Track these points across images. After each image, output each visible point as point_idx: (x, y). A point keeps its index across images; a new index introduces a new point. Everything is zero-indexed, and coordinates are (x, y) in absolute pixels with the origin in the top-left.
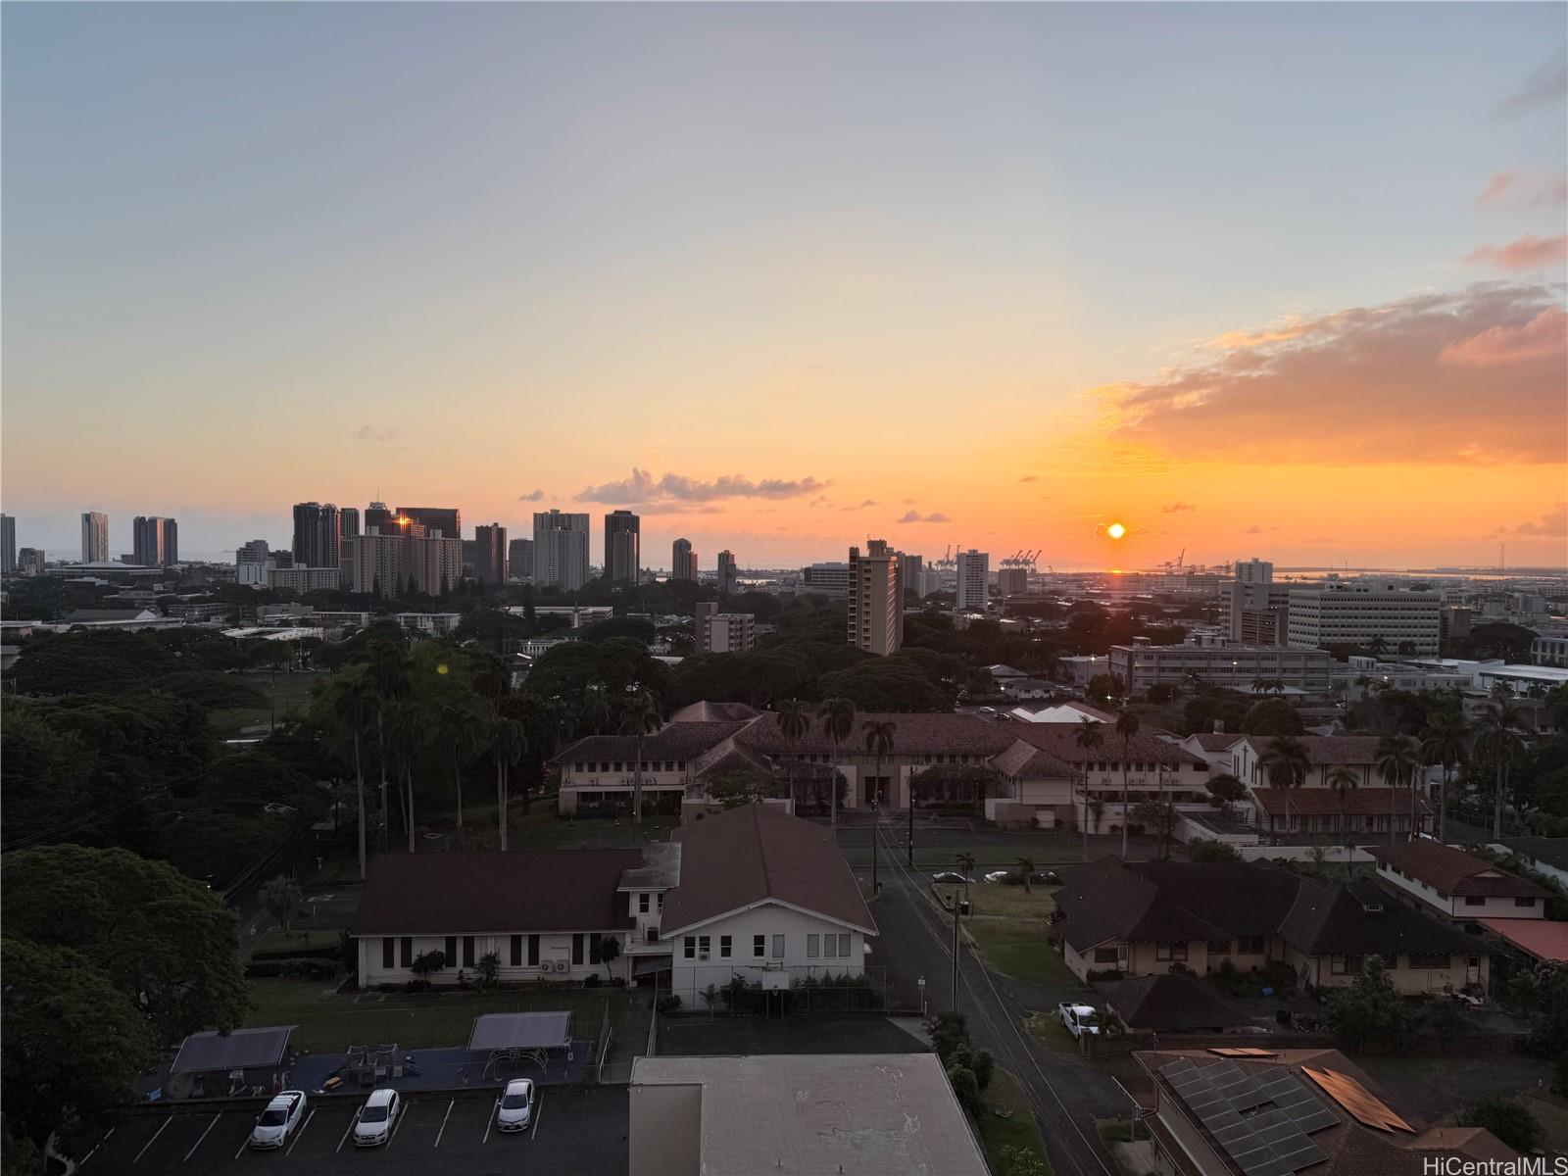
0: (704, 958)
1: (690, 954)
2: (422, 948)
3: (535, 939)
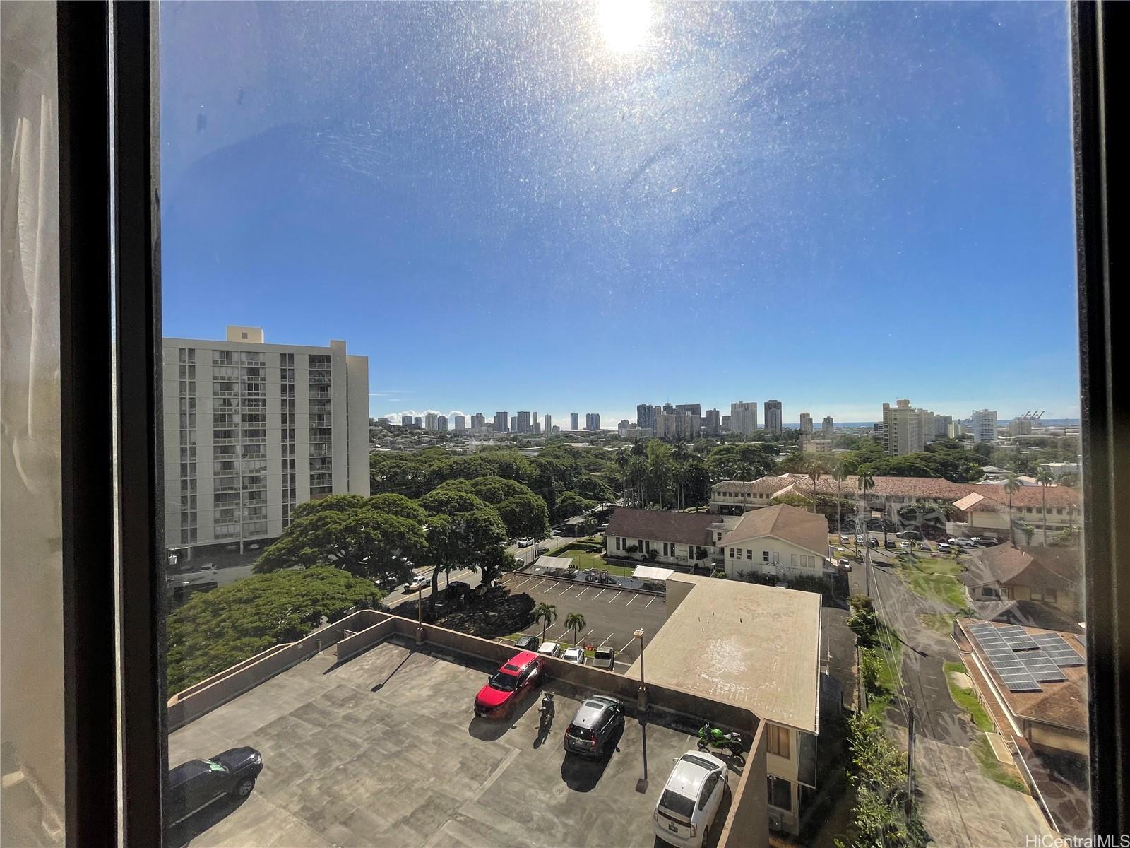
0: (739, 558)
1: (732, 555)
2: (631, 542)
3: (673, 546)
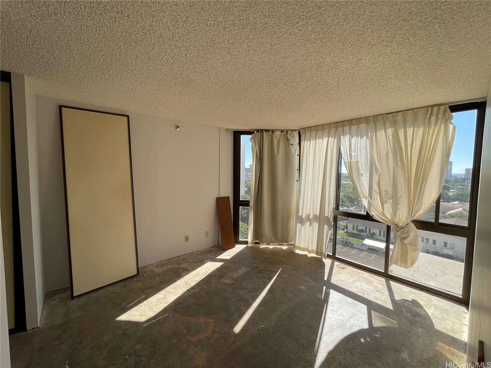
2: (361, 227)
3: (384, 232)
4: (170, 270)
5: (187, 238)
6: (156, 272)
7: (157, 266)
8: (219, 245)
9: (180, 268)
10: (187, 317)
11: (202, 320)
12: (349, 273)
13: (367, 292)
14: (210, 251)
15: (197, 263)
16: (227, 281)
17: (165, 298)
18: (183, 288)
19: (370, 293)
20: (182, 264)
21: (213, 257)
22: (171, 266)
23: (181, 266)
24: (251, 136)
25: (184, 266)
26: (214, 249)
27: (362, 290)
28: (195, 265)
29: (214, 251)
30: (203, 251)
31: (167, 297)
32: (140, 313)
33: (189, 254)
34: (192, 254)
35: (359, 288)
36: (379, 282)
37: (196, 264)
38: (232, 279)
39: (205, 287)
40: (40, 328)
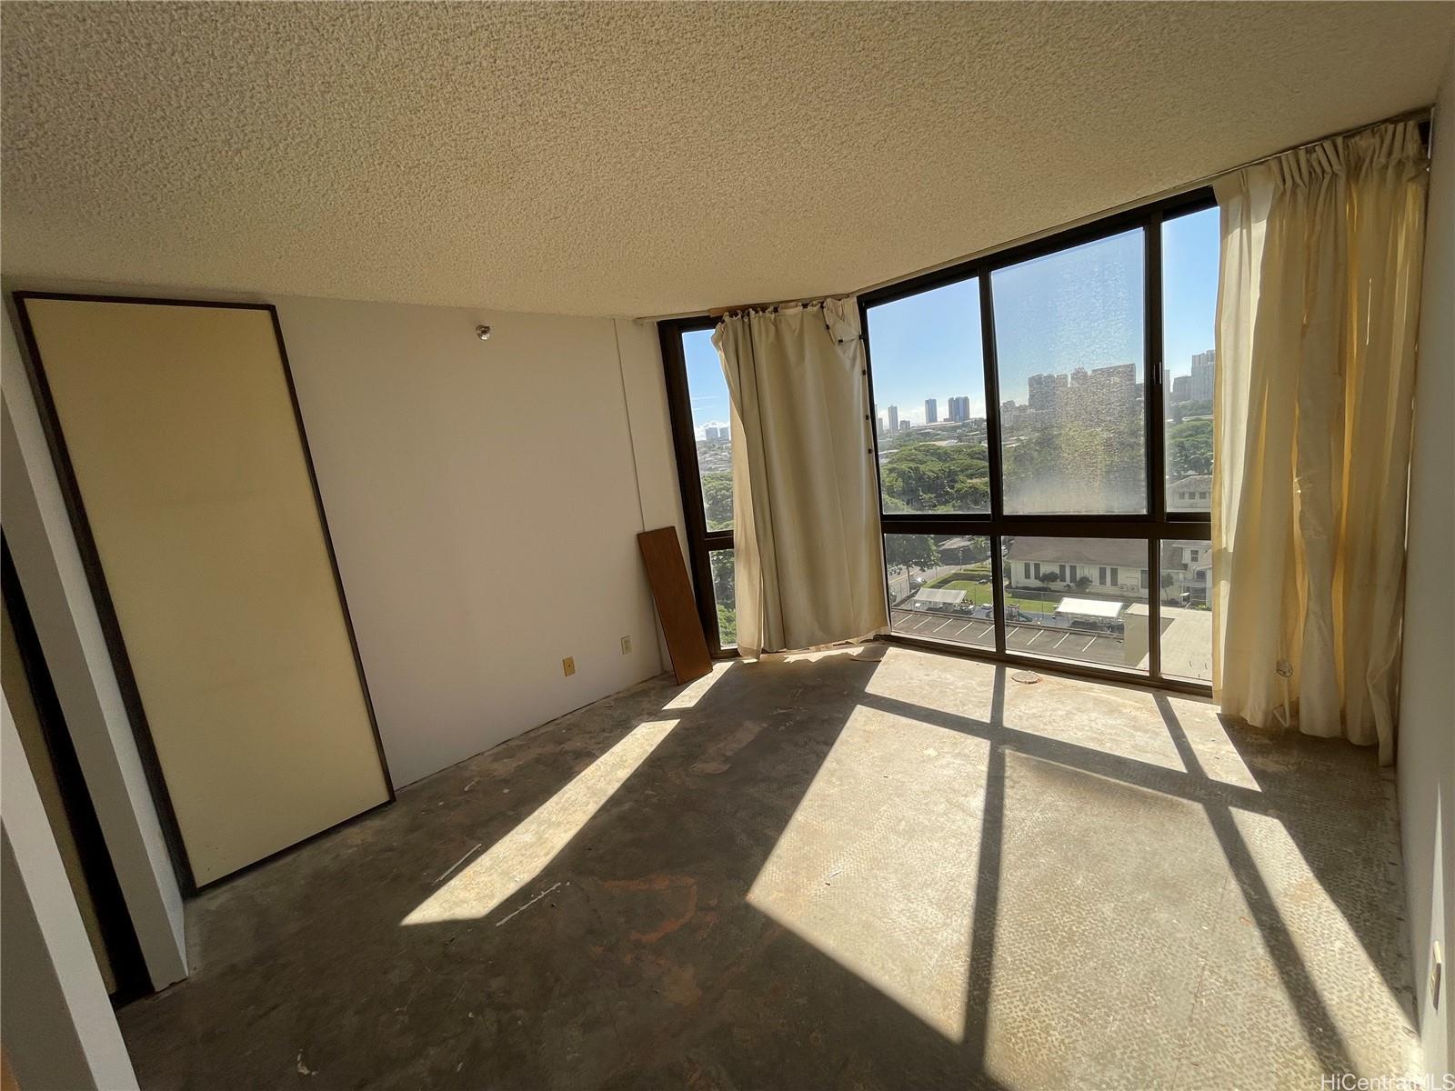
2: (1047, 569)
3: (1114, 572)
4: (538, 761)
5: (569, 666)
6: (495, 774)
7: (496, 758)
8: (664, 672)
9: (566, 752)
10: (617, 883)
11: (661, 884)
12: (1051, 692)
13: (1109, 737)
14: (644, 693)
15: (611, 732)
16: (712, 767)
17: (540, 840)
18: (586, 806)
19: (1119, 738)
20: (569, 740)
21: (655, 707)
22: (539, 750)
23: (567, 746)
24: (712, 331)
25: (577, 743)
26: (651, 686)
27: (1096, 733)
28: (607, 738)
29: (654, 691)
30: (621, 695)
31: (547, 839)
32: (478, 893)
33: (584, 710)
34: (590, 709)
35: (1086, 728)
36: (1138, 705)
37: (607, 735)
38: (723, 759)
39: (650, 792)
40: (192, 980)
